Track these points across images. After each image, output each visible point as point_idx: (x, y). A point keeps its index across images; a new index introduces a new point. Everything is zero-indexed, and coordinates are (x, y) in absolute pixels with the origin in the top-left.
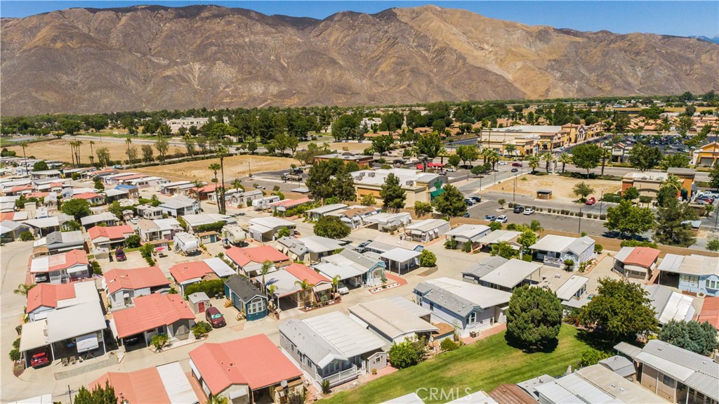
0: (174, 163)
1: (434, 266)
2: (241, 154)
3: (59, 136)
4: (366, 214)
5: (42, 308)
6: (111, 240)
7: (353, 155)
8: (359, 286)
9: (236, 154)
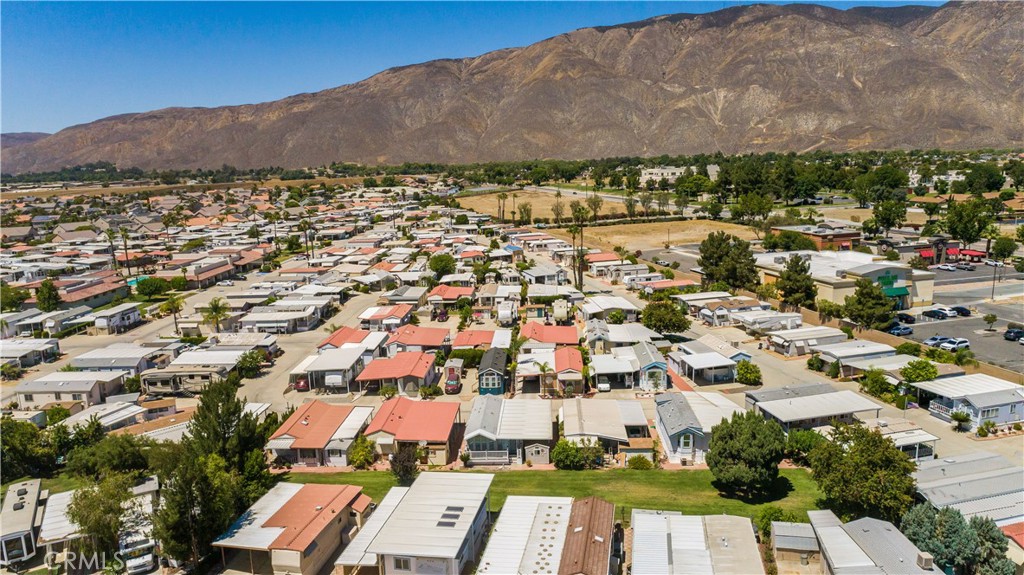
2: (699, 218)
4: (741, 309)
5: (329, 346)
7: (833, 229)
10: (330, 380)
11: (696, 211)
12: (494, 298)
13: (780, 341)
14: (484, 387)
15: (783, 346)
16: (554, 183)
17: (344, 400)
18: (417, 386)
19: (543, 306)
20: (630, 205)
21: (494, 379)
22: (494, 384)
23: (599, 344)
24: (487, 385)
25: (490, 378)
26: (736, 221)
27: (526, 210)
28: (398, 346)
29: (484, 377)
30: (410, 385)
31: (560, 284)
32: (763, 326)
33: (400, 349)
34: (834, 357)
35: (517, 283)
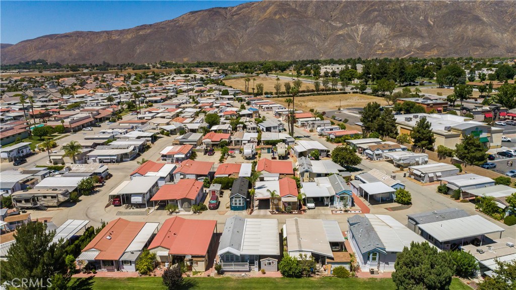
0: (304, 96)
1: (411, 204)
2: (354, 93)
3: (258, 74)
4: (390, 150)
5: (137, 174)
6: (212, 141)
7: (432, 100)
8: (327, 205)
9: (350, 93)
10: (134, 200)
11: (352, 89)
12: (242, 141)
13: (419, 173)
14: (234, 205)
15: (420, 176)
16: (274, 72)
17: (142, 214)
18: (191, 205)
19: (271, 146)
20: (317, 85)
21: (240, 200)
22: (240, 204)
23: (307, 174)
24: (236, 204)
25: (238, 199)
26: (375, 94)
27: (260, 87)
28: (181, 174)
29: (234, 199)
30: (186, 204)
31: (280, 132)
32: (405, 162)
33: (182, 177)
34: (457, 186)
35: (255, 131)
